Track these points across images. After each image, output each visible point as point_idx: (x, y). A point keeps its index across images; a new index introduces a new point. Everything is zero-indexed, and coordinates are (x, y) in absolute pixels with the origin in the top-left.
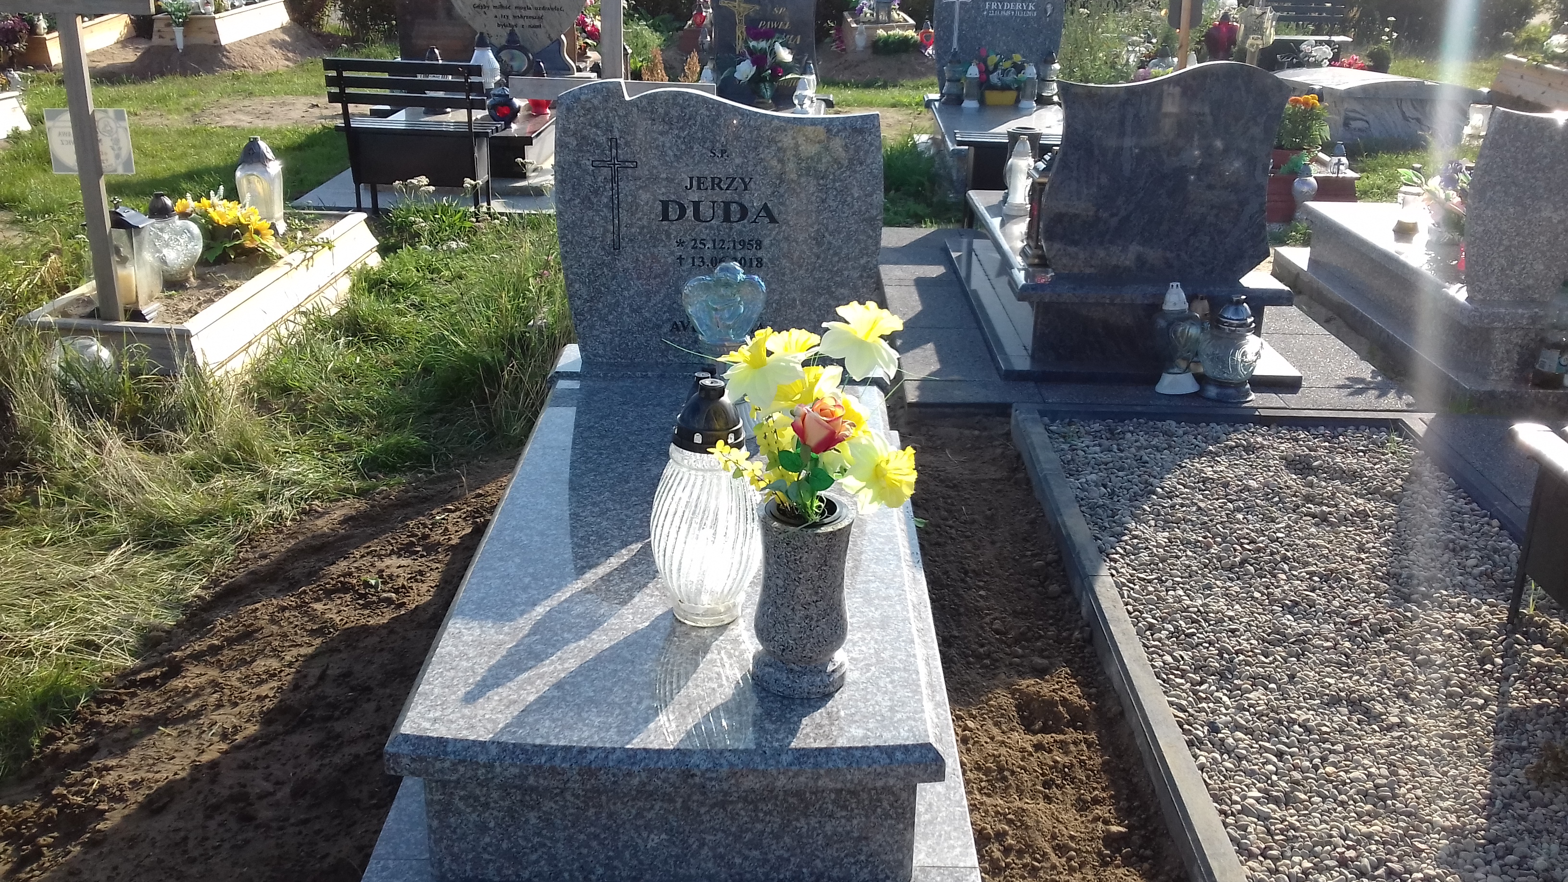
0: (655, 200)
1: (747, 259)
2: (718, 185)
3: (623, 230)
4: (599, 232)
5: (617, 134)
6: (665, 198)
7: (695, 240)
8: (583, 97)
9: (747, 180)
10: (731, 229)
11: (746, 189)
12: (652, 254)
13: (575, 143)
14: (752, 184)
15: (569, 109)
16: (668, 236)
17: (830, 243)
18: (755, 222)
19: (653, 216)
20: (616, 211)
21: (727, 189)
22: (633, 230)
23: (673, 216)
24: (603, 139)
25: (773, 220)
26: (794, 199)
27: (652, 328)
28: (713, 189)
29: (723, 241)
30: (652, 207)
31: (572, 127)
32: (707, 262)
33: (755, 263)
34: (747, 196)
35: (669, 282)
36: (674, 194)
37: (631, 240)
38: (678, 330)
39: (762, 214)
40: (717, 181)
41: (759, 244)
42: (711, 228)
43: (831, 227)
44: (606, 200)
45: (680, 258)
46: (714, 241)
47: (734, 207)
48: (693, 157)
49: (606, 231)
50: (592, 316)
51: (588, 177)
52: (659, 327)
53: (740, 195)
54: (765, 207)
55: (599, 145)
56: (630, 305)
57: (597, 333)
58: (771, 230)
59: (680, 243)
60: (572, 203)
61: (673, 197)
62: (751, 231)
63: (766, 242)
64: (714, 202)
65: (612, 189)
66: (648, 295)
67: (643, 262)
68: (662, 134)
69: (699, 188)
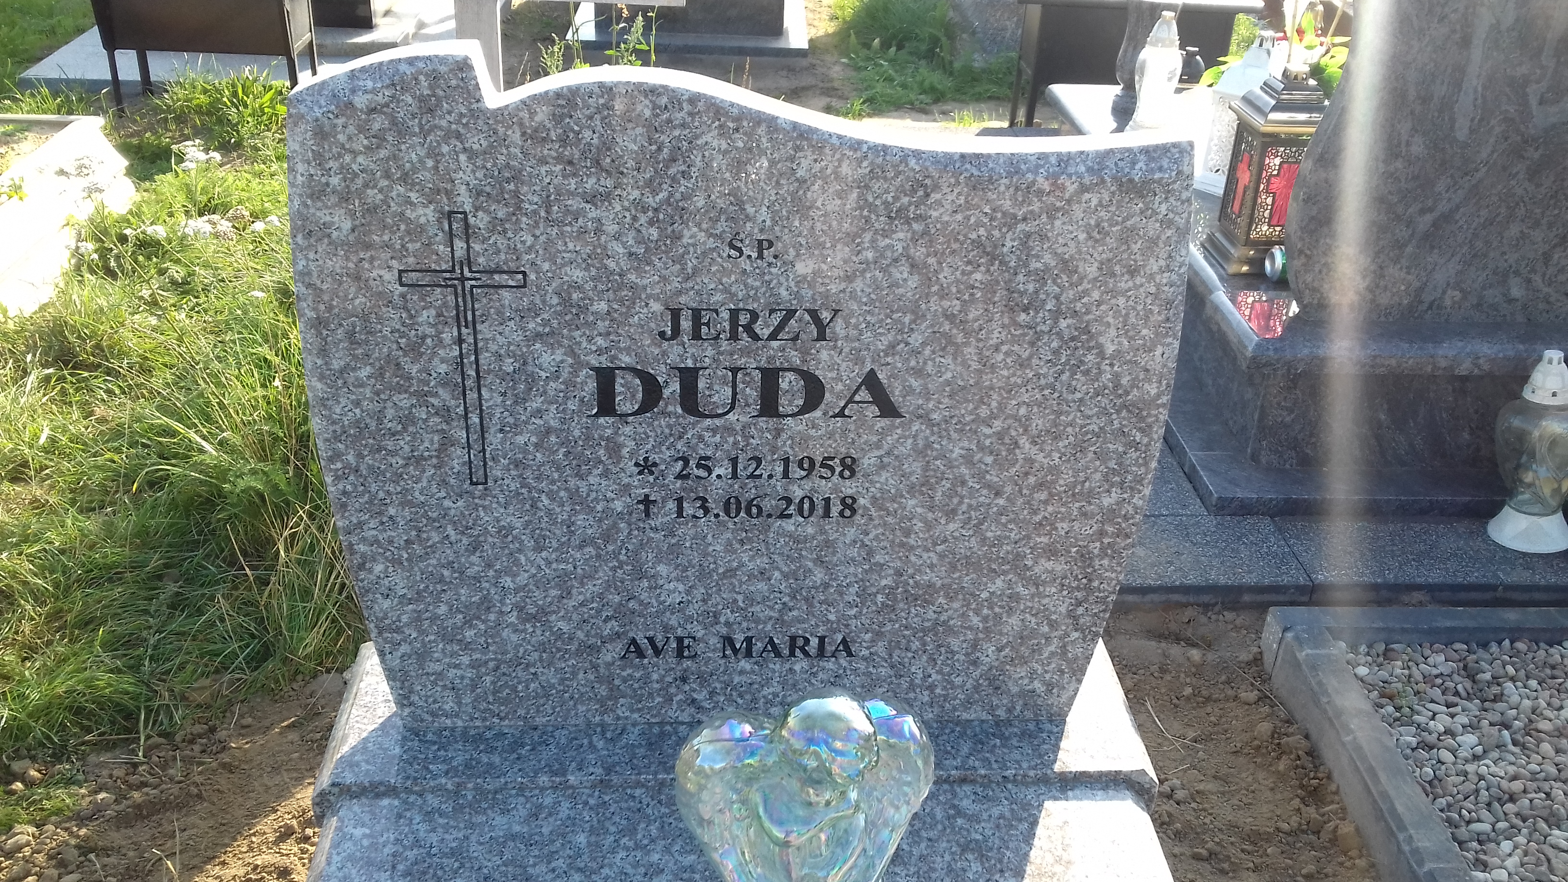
0: (578, 365)
1: (818, 500)
2: (749, 329)
3: (494, 439)
4: (429, 443)
5: (465, 201)
6: (604, 361)
7: (686, 460)
8: (361, 101)
9: (825, 315)
10: (778, 433)
11: (821, 337)
12: (574, 494)
13: (347, 225)
14: (839, 324)
15: (321, 134)
16: (614, 450)
17: (1030, 461)
18: (841, 414)
19: (572, 405)
20: (472, 396)
21: (773, 336)
22: (521, 440)
23: (625, 404)
24: (426, 214)
25: (888, 409)
26: (949, 360)
27: (578, 653)
28: (734, 337)
29: (759, 461)
30: (570, 384)
31: (335, 181)
32: (716, 507)
33: (835, 510)
34: (824, 355)
35: (616, 554)
36: (628, 350)
37: (517, 464)
38: (641, 654)
39: (864, 395)
40: (744, 319)
41: (850, 467)
42: (729, 430)
43: (1038, 423)
44: (443, 368)
45: (647, 501)
46: (734, 461)
47: (787, 381)
48: (680, 260)
49: (447, 442)
50: (422, 632)
51: (391, 313)
52: (593, 649)
53: (805, 353)
54: (871, 381)
55: (417, 231)
56: (520, 608)
57: (438, 667)
58: (883, 433)
59: (646, 467)
60: (351, 377)
61: (626, 360)
62: (831, 435)
63: (867, 462)
64: (735, 371)
65: (460, 341)
66: (563, 581)
67: (549, 512)
68: (592, 199)
69: (696, 335)
